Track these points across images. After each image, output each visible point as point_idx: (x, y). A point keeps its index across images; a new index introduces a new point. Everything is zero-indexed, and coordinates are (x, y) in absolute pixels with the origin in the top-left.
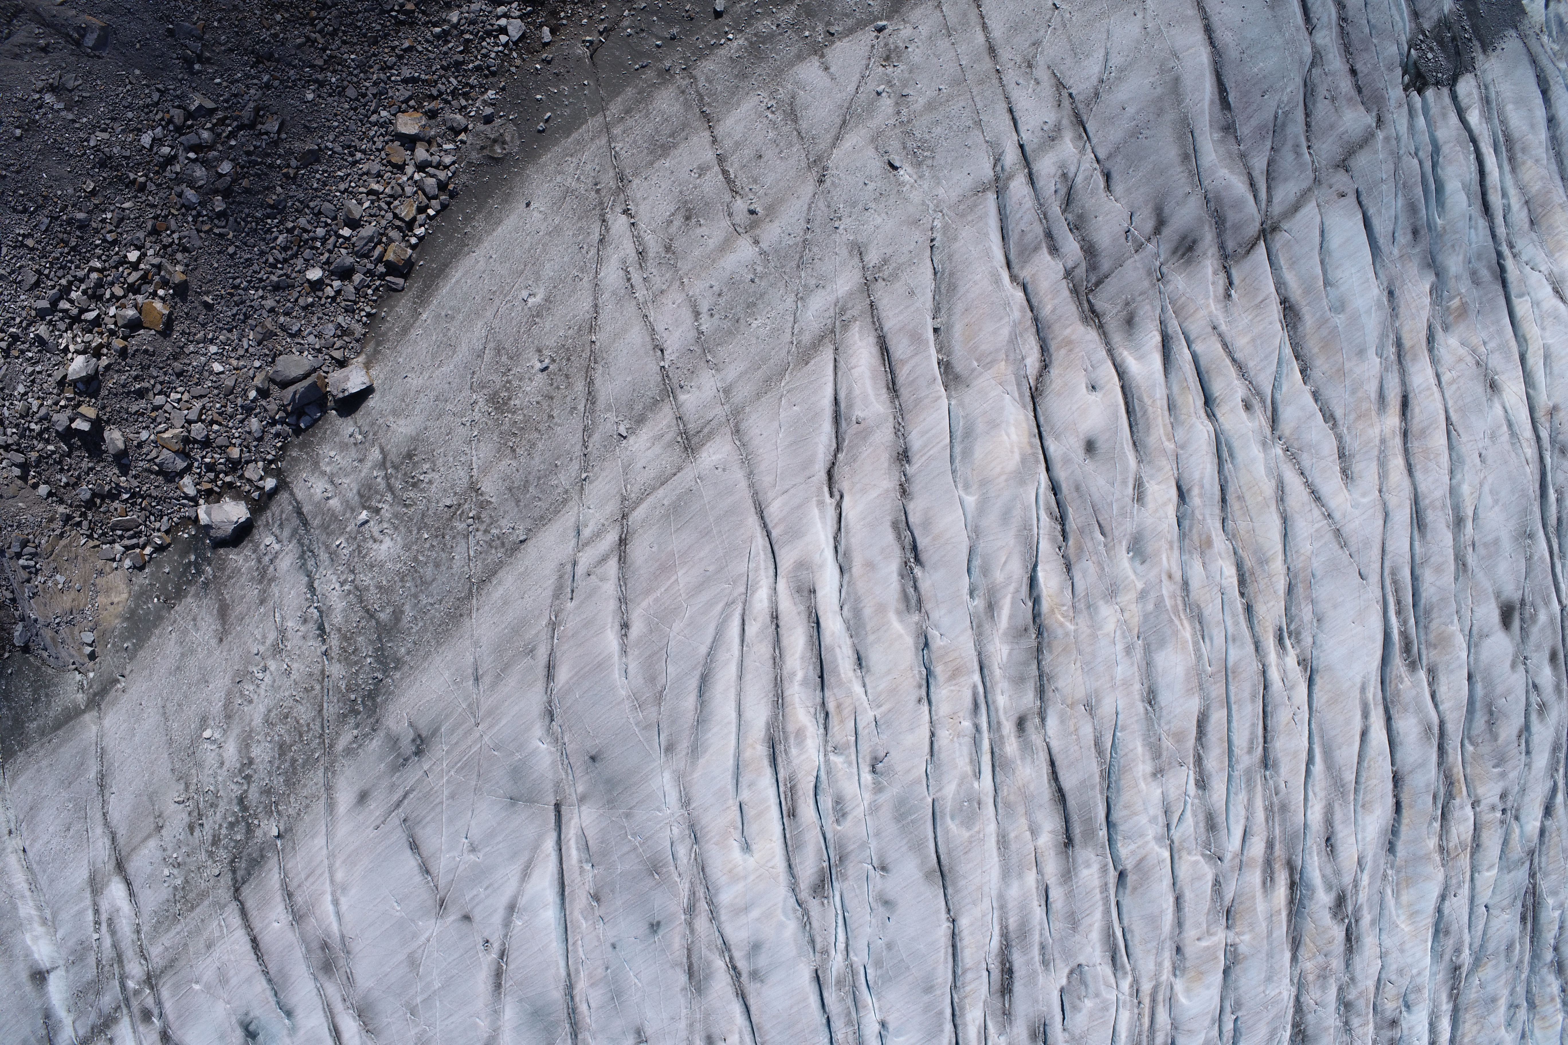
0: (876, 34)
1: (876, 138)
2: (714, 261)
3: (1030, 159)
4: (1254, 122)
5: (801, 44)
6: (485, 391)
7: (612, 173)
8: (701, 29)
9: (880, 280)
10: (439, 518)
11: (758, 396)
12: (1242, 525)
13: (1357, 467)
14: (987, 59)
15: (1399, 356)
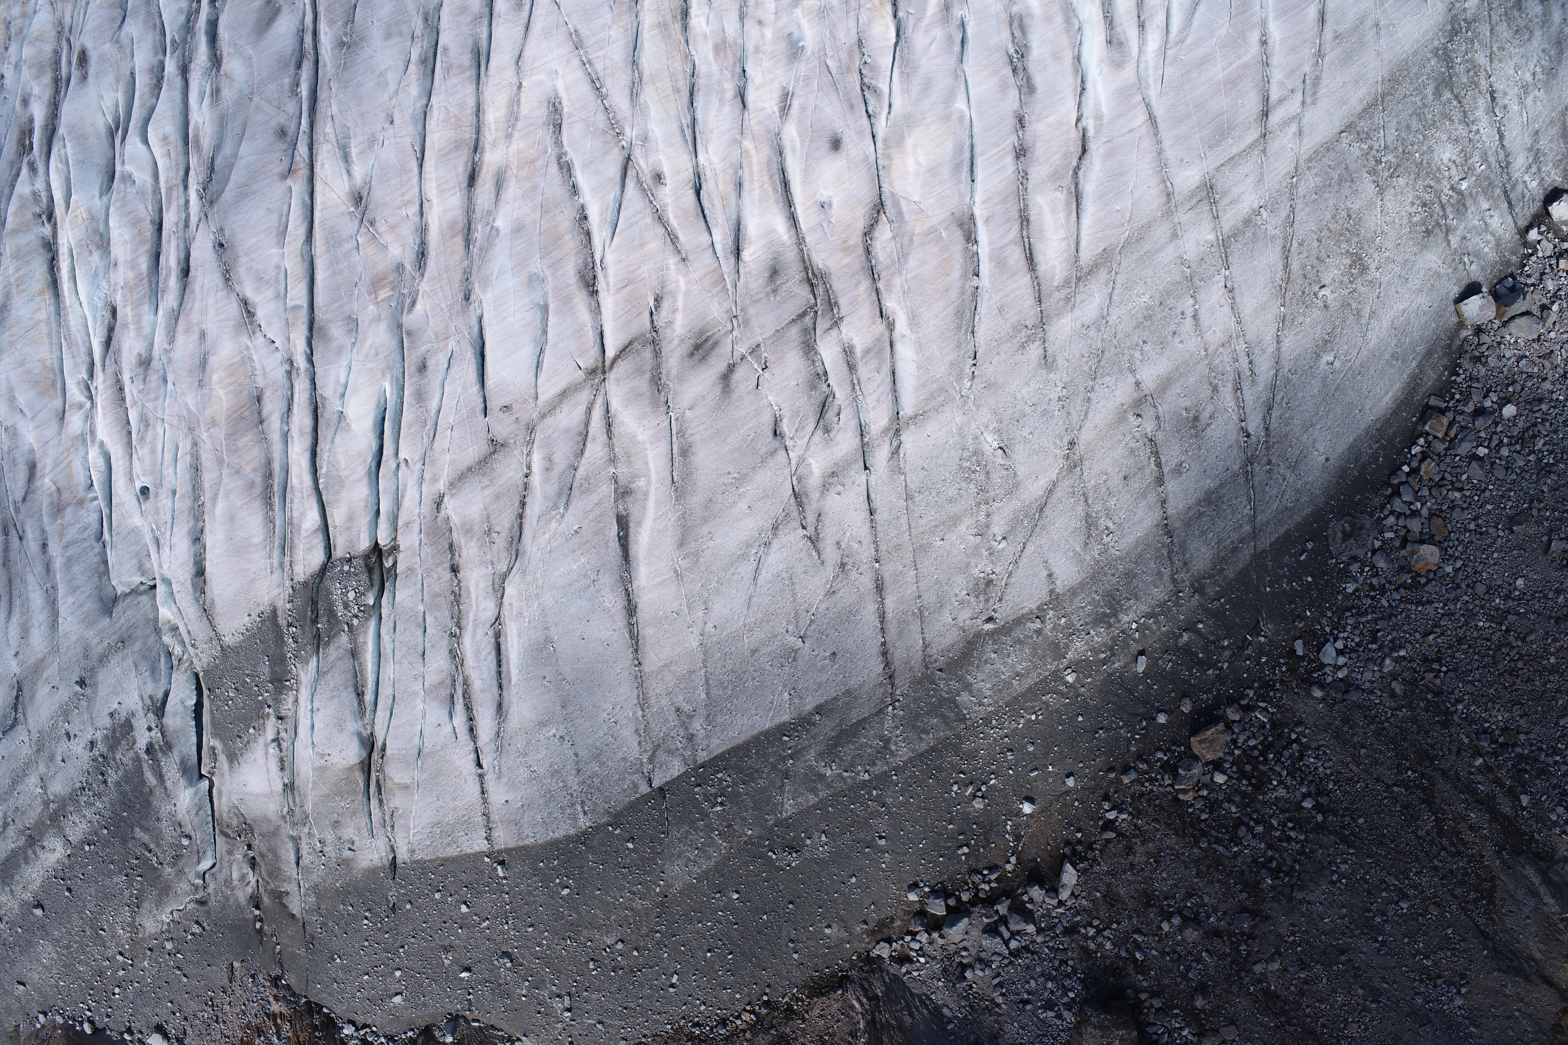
0: (996, 615)
1: (1014, 487)
2: (1177, 369)
3: (860, 452)
4: (595, 498)
5: (1069, 610)
6: (1369, 278)
7: (1256, 479)
8: (1160, 639)
9: (1030, 326)
10: (1406, 169)
11: (1149, 225)
12: (678, 64)
13: (543, 112)
14: (887, 577)
15: (469, 230)
